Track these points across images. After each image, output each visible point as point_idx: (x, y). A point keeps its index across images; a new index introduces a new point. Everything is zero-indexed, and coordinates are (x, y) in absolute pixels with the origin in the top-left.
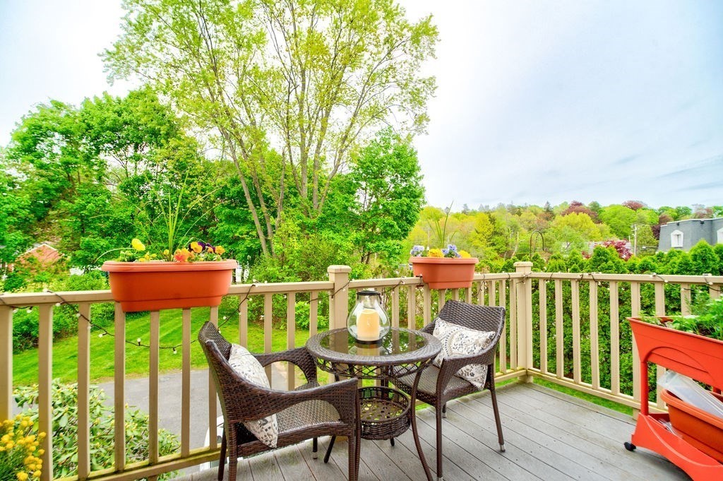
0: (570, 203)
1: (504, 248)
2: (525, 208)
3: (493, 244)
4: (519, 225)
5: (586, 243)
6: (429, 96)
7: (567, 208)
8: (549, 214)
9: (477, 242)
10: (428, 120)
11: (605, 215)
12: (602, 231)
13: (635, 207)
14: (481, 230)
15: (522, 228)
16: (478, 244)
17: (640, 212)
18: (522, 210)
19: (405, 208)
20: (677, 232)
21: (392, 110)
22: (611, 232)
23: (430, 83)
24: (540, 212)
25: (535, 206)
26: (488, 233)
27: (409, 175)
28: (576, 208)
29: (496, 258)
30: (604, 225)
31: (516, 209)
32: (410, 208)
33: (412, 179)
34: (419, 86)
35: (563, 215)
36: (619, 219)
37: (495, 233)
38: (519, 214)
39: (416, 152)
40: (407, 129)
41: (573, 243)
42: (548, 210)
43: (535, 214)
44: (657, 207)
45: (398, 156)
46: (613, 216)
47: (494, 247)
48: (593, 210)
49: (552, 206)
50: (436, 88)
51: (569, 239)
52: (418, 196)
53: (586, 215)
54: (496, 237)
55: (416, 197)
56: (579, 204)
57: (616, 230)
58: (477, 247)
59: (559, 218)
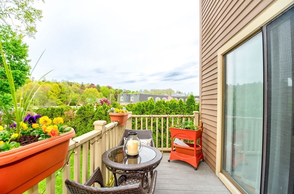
0: (90, 84)
1: (66, 100)
2: (73, 83)
3: (60, 98)
4: (71, 91)
5: (97, 99)
6: (37, 19)
7: (89, 85)
8: (83, 87)
9: (52, 96)
10: (36, 31)
11: (101, 89)
12: (100, 95)
13: (109, 88)
14: (54, 91)
15: (72, 92)
16: (53, 97)
17: (111, 90)
18: (72, 84)
19: (18, 76)
20: (122, 97)
21: (10, 16)
22: (103, 96)
23: (39, 13)
24: (80, 86)
25: (78, 83)
26: (58, 93)
27: (22, 57)
28: (92, 86)
29: (62, 104)
30: (101, 93)
31: (70, 83)
32: (21, 76)
33: (23, 60)
34: (31, 11)
35: (88, 88)
36: (105, 91)
37: (61, 93)
38: (71, 85)
39: (28, 46)
40: (20, 31)
41: (93, 99)
42: (82, 85)
43: (78, 86)
44: (115, 89)
45: (15, 45)
46: (104, 90)
47: (61, 99)
48: (97, 87)
49: (84, 84)
50: (42, 17)
51: (91, 97)
52: (26, 71)
53: (96, 89)
54: (62, 95)
55: (25, 70)
56: (93, 85)
57: (104, 95)
58: (52, 99)
59: (87, 89)
